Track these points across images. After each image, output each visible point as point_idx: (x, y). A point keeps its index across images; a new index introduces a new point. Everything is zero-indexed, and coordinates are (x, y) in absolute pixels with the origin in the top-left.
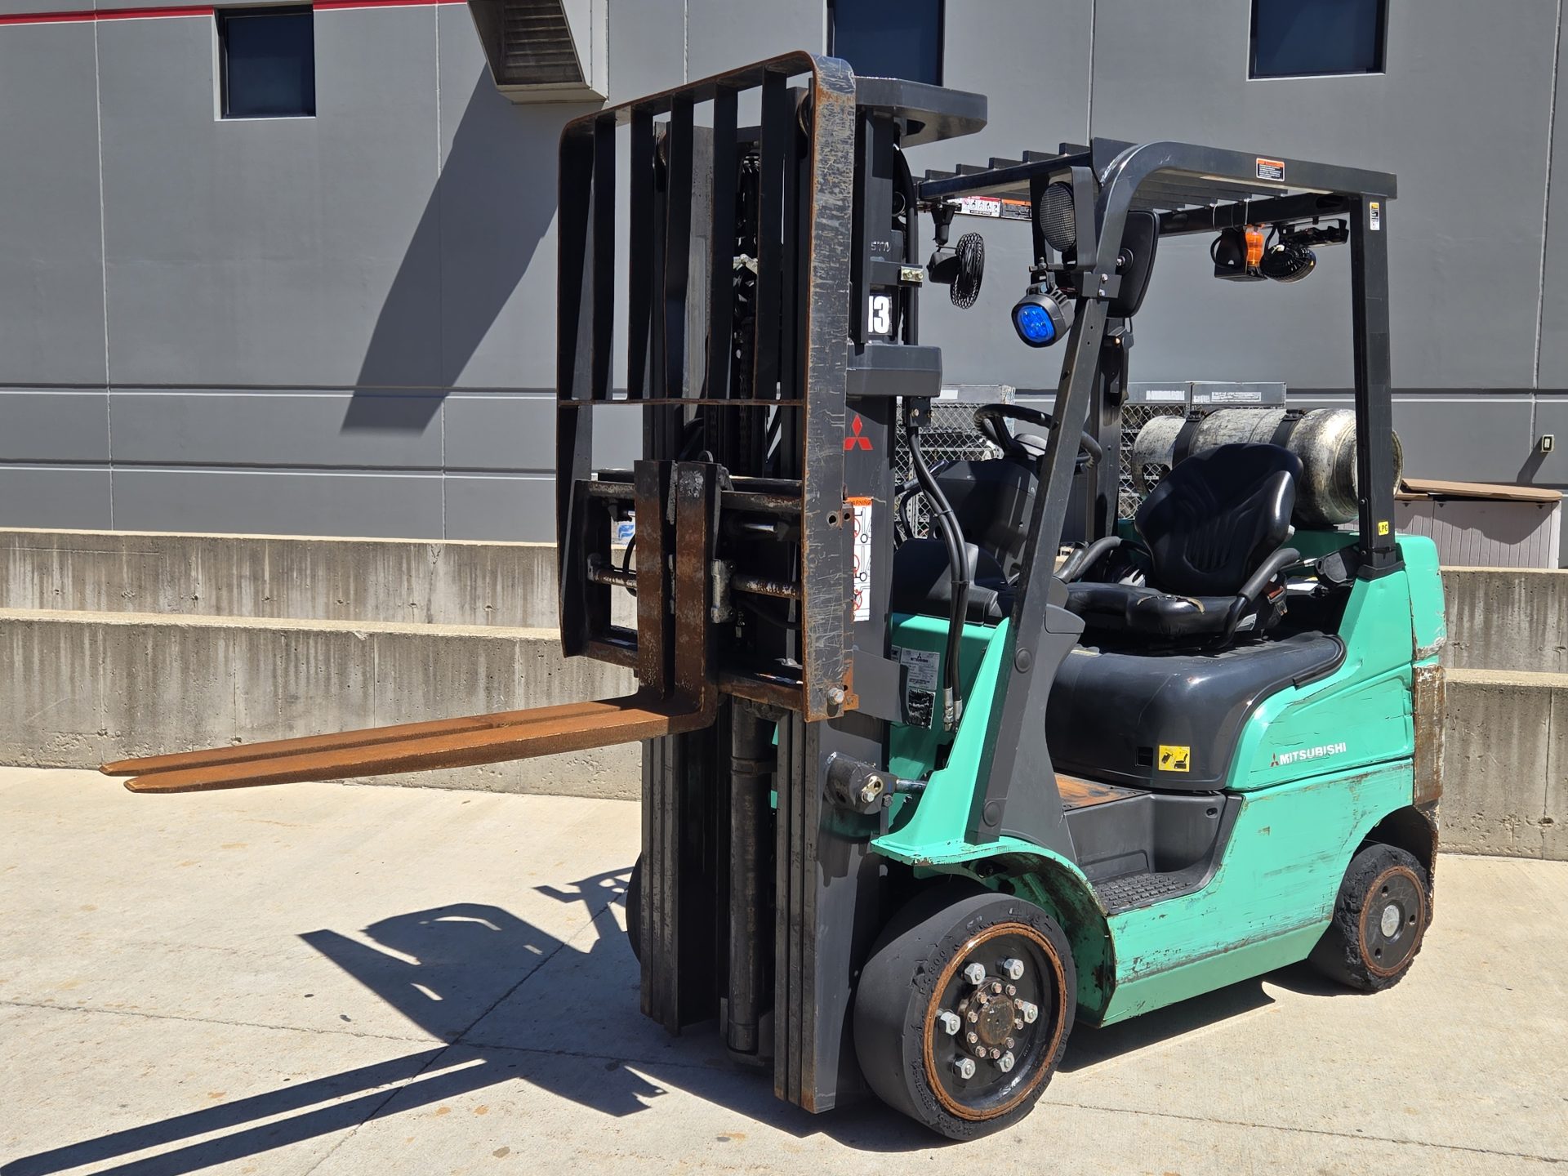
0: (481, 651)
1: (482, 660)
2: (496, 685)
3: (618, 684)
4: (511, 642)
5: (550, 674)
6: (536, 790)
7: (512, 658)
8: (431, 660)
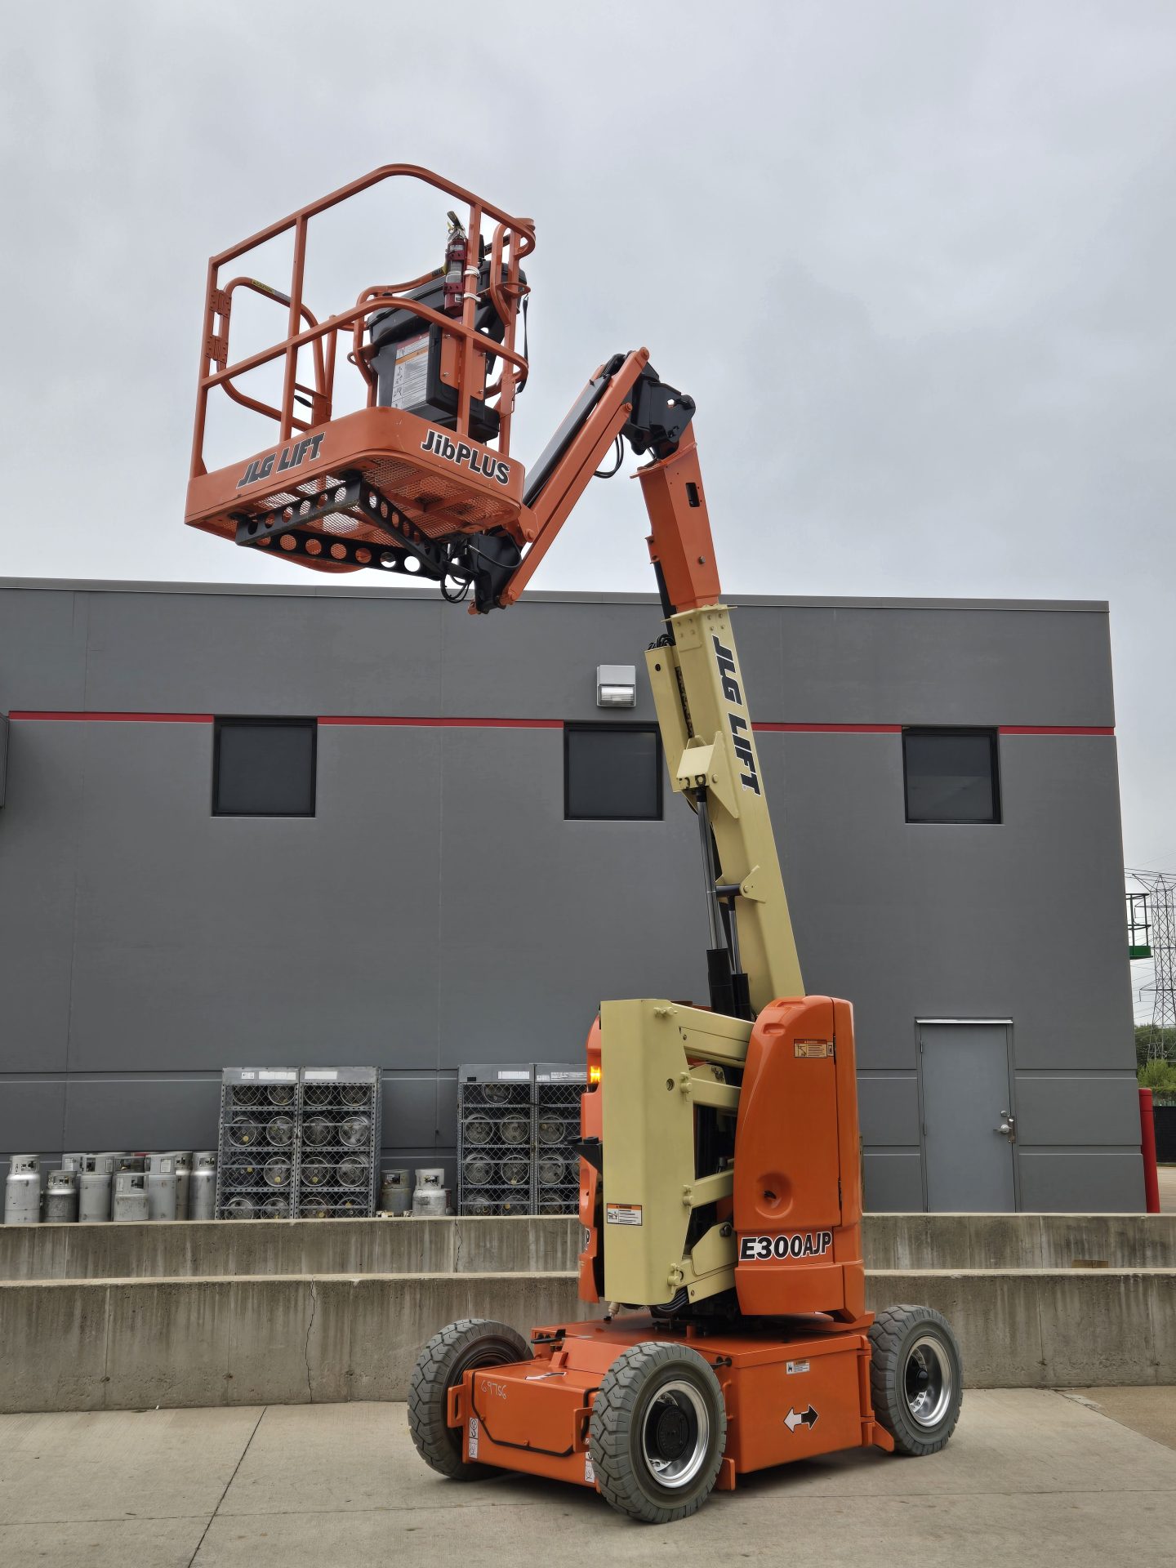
0: (78, 1296)
1: (78, 1305)
2: (88, 1323)
3: (189, 1316)
4: (103, 1288)
5: (134, 1311)
6: (118, 1407)
7: (103, 1301)
8: (34, 1306)
